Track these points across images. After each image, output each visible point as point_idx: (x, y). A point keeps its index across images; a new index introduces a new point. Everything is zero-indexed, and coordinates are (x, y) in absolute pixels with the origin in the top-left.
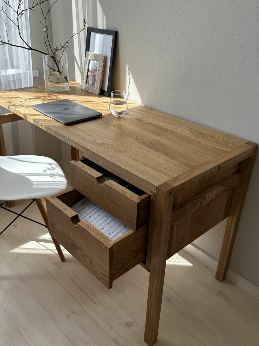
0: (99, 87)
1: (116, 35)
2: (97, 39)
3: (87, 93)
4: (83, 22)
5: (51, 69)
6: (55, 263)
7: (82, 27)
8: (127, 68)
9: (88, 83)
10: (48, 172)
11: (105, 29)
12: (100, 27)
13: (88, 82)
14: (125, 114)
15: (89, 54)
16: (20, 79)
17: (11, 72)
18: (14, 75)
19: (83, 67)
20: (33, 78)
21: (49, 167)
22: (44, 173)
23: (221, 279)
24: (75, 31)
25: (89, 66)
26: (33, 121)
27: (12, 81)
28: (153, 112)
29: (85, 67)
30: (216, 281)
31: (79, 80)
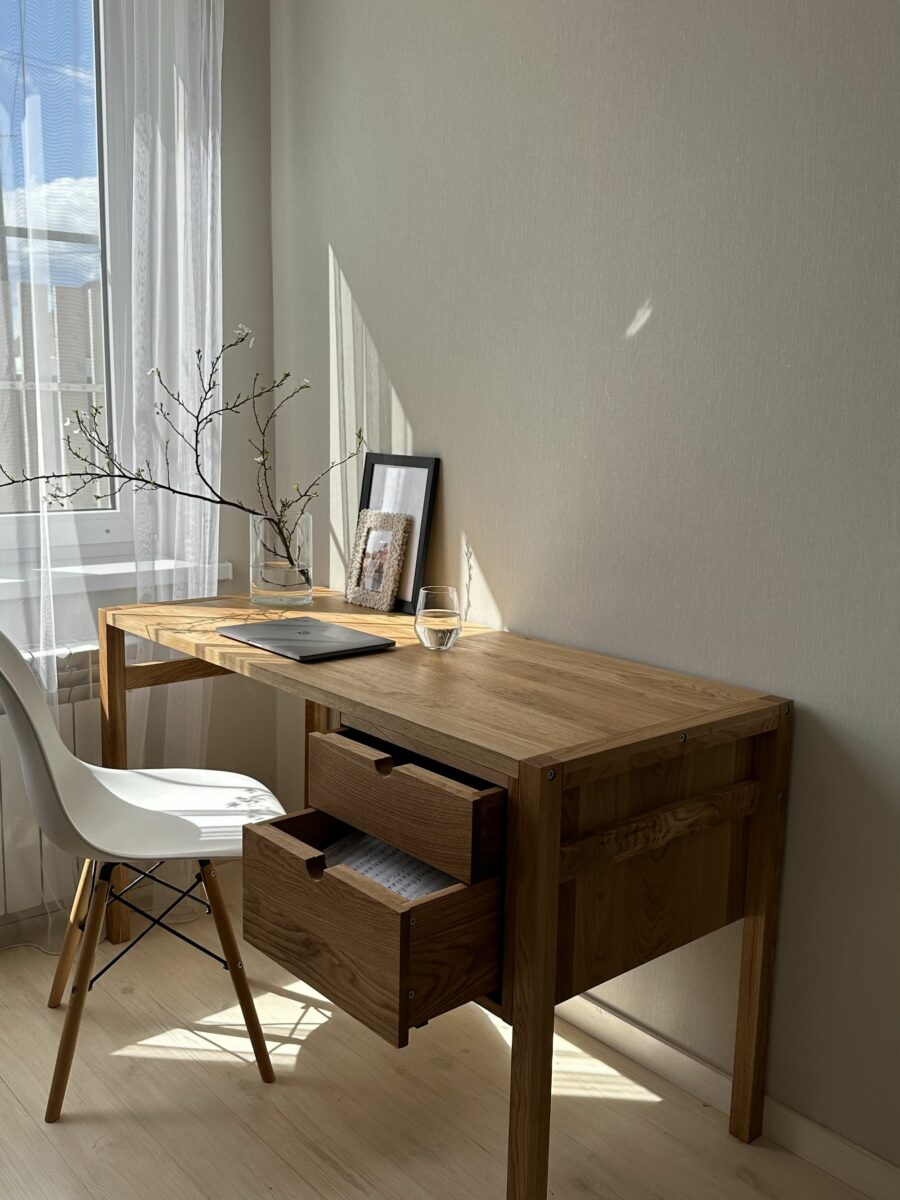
0: (390, 593)
1: (436, 468)
2: (390, 478)
3: (359, 607)
4: (355, 437)
5: (270, 551)
6: (244, 1086)
7: (352, 447)
8: (464, 542)
9: (362, 586)
10: (244, 806)
11: (409, 454)
12: (397, 451)
13: (364, 584)
14: (455, 645)
15: (369, 514)
16: (186, 584)
17: (162, 565)
18: (170, 572)
19: (352, 546)
20: (219, 581)
21: (247, 795)
22: (232, 808)
23: (746, 1132)
24: (335, 456)
25: (366, 545)
26: (220, 659)
27: (164, 586)
28: (529, 642)
29: (356, 546)
30: (733, 1142)
31: (338, 582)
